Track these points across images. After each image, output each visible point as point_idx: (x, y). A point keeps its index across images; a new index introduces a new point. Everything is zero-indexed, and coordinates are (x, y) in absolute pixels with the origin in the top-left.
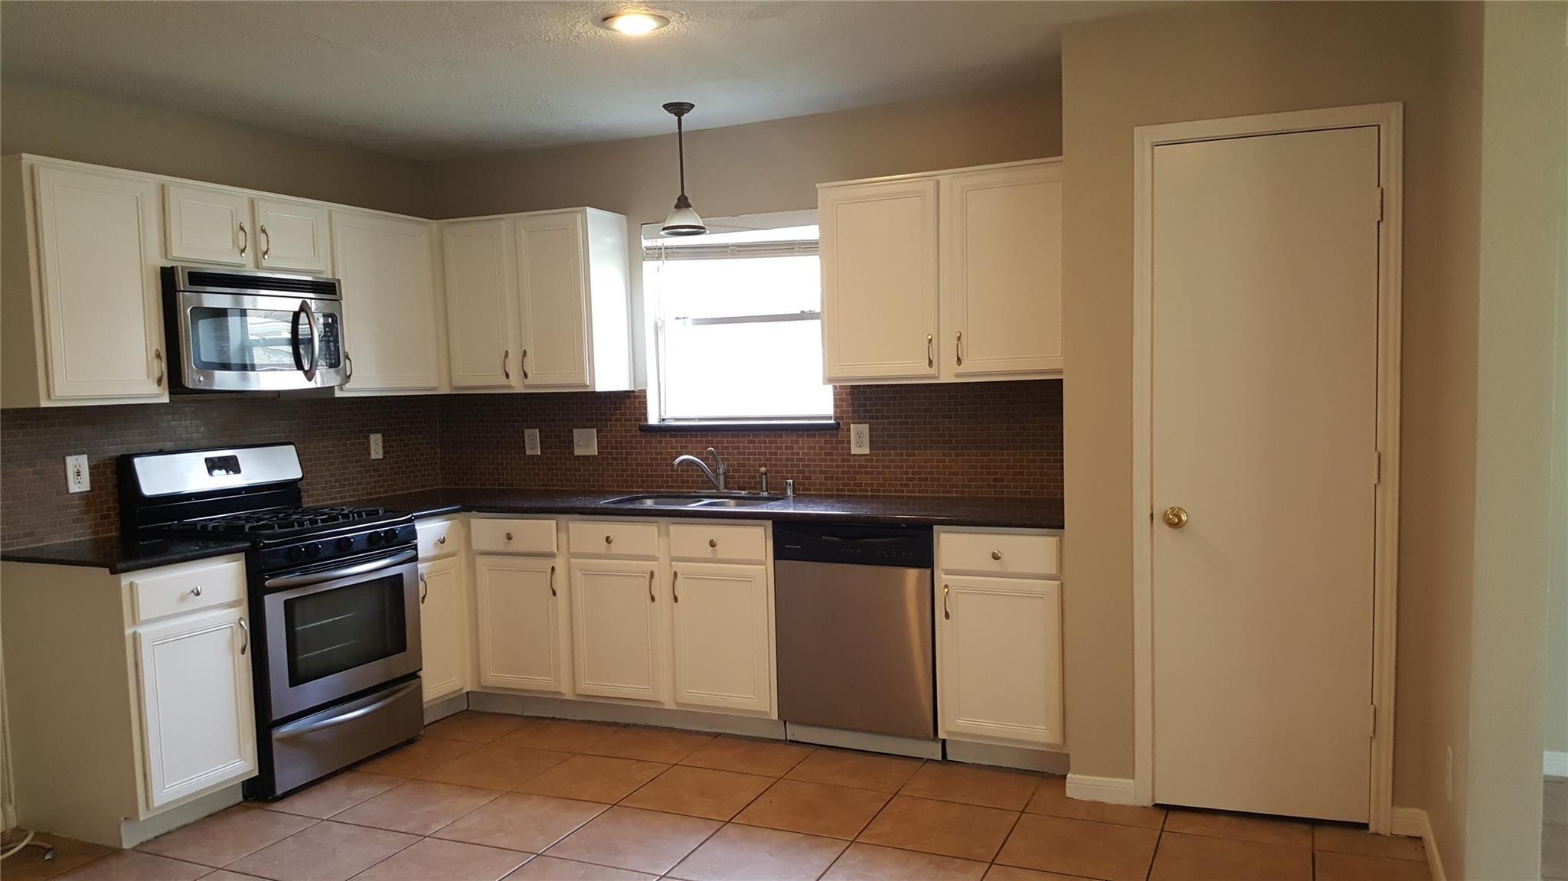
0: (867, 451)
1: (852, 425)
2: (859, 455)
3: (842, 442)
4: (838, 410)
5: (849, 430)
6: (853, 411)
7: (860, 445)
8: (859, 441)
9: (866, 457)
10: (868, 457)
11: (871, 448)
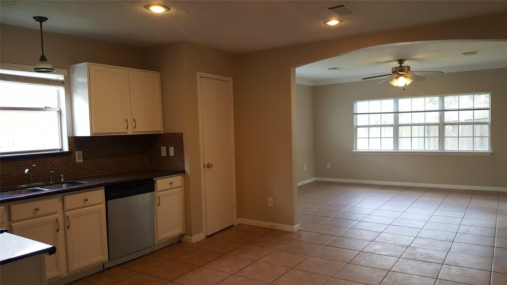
0: (82, 161)
1: (76, 152)
2: (79, 163)
3: (72, 158)
4: (70, 146)
5: (75, 154)
6: (76, 147)
7: (79, 159)
8: (79, 158)
9: (81, 163)
10: (82, 163)
11: (83, 160)
